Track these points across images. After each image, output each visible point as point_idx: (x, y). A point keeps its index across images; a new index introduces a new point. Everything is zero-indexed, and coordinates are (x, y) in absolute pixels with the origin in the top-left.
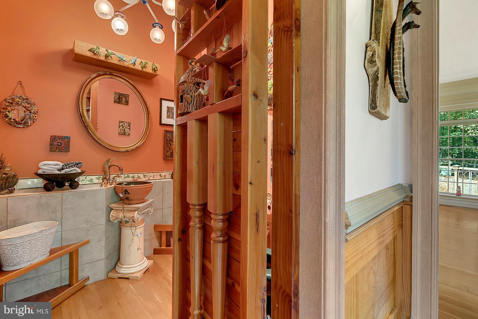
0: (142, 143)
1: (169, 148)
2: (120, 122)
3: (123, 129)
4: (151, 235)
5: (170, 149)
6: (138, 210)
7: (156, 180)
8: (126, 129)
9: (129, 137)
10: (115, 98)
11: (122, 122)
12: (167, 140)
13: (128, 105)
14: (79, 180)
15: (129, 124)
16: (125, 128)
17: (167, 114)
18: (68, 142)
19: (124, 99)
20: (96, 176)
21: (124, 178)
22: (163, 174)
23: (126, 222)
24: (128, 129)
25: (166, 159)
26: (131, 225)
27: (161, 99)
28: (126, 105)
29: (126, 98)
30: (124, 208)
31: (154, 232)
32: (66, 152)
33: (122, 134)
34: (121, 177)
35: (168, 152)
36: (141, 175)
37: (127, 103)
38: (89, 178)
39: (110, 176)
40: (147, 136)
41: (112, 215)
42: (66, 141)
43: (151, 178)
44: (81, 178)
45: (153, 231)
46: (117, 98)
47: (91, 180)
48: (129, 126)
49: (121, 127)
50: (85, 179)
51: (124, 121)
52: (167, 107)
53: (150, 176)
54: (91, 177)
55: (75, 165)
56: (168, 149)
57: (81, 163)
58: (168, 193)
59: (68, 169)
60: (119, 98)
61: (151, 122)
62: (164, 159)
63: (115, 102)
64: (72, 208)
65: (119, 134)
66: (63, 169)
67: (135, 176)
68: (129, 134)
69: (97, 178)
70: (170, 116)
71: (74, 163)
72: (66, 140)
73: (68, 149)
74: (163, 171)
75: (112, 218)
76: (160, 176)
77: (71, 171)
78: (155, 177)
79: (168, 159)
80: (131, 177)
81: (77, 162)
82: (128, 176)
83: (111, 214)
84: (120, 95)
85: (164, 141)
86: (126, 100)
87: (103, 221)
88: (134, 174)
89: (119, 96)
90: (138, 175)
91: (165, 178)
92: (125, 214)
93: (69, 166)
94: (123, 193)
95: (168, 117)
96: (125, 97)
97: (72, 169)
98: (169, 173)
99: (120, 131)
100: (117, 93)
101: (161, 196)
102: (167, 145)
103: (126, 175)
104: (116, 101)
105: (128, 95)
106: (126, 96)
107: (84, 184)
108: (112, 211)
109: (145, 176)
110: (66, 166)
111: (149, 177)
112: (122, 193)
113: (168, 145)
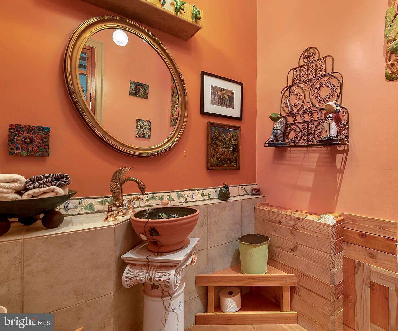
0: (175, 142)
1: (215, 151)
2: (138, 121)
3: (142, 130)
4: (192, 293)
5: (217, 153)
6: (176, 266)
7: (196, 201)
8: (146, 130)
9: (149, 141)
10: (131, 89)
11: (140, 120)
12: (212, 138)
13: (148, 99)
14: (67, 206)
15: (149, 124)
16: (144, 129)
17: (212, 97)
18: (45, 138)
19: (142, 91)
20: (98, 198)
21: (146, 200)
22: (206, 192)
23: (152, 287)
24: (148, 129)
25: (211, 168)
26: (163, 293)
27: (203, 74)
28: (145, 98)
29: (145, 89)
30: (149, 262)
31: (195, 288)
32: (41, 156)
33: (140, 137)
34: (143, 200)
35: (213, 156)
36: (174, 195)
37: (146, 96)
38: (85, 202)
39: (122, 198)
40: (182, 130)
41: (126, 277)
42: (41, 136)
43: (189, 199)
44: (71, 203)
45: (193, 287)
46: (134, 89)
47: (91, 206)
48: (149, 126)
49: (139, 127)
50: (79, 206)
51: (142, 119)
52: (212, 86)
53: (188, 196)
54: (90, 201)
55: (52, 180)
56: (213, 153)
57: (66, 176)
58: (215, 222)
59: (37, 190)
60: (136, 89)
61: (188, 108)
62: (208, 169)
63: (131, 94)
64: (45, 270)
65: (136, 137)
66: (26, 190)
67: (164, 197)
68: (149, 137)
69: (101, 203)
70: (216, 101)
71: (51, 176)
72: (42, 133)
73: (46, 151)
74: (207, 187)
75: (128, 283)
76: (202, 194)
77: (45, 193)
78: (195, 197)
79: (213, 168)
80: (157, 198)
81: (57, 174)
82: (153, 198)
83: (125, 275)
84: (137, 85)
85: (208, 139)
86: (145, 92)
87: (110, 287)
88: (163, 194)
89: (136, 87)
90: (169, 194)
91: (209, 199)
92: (151, 275)
93: (41, 184)
94: (148, 234)
95: (213, 102)
96: (143, 88)
97: (46, 189)
98: (215, 190)
99: (138, 133)
100: (134, 82)
101: (205, 228)
102: (212, 145)
103: (150, 196)
104: (132, 92)
105: (148, 85)
106: (145, 87)
107: (77, 214)
108: (127, 268)
109: (179, 196)
110: (33, 183)
111: (186, 197)
112: (145, 234)
113: (214, 146)
